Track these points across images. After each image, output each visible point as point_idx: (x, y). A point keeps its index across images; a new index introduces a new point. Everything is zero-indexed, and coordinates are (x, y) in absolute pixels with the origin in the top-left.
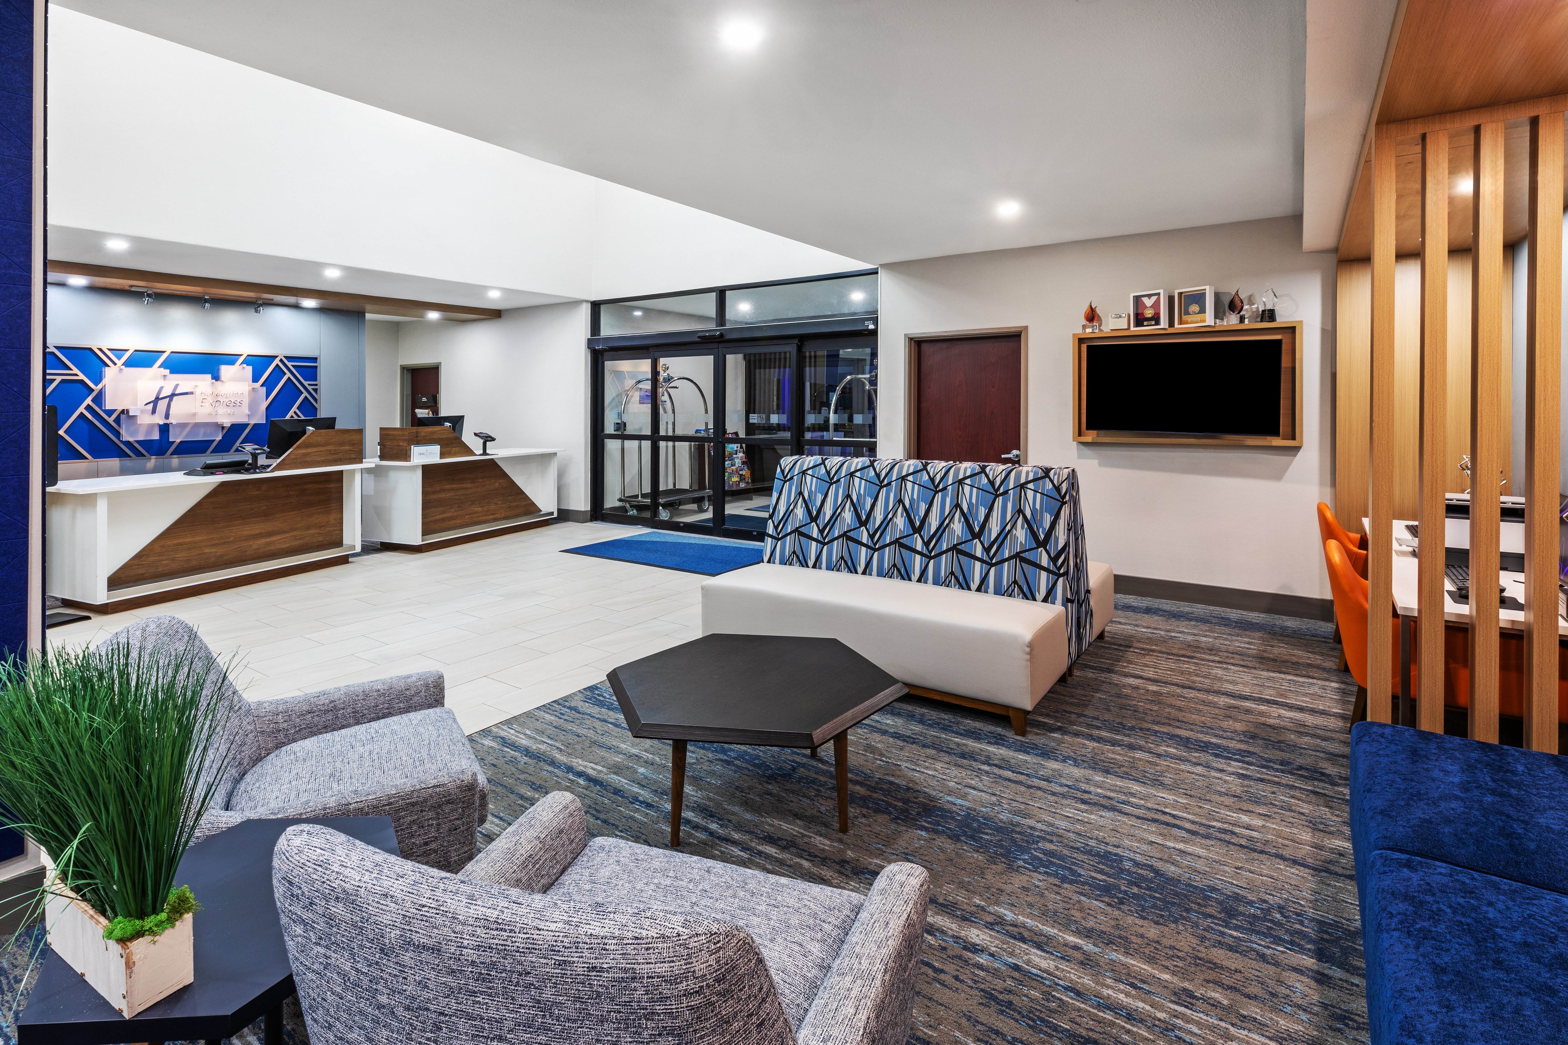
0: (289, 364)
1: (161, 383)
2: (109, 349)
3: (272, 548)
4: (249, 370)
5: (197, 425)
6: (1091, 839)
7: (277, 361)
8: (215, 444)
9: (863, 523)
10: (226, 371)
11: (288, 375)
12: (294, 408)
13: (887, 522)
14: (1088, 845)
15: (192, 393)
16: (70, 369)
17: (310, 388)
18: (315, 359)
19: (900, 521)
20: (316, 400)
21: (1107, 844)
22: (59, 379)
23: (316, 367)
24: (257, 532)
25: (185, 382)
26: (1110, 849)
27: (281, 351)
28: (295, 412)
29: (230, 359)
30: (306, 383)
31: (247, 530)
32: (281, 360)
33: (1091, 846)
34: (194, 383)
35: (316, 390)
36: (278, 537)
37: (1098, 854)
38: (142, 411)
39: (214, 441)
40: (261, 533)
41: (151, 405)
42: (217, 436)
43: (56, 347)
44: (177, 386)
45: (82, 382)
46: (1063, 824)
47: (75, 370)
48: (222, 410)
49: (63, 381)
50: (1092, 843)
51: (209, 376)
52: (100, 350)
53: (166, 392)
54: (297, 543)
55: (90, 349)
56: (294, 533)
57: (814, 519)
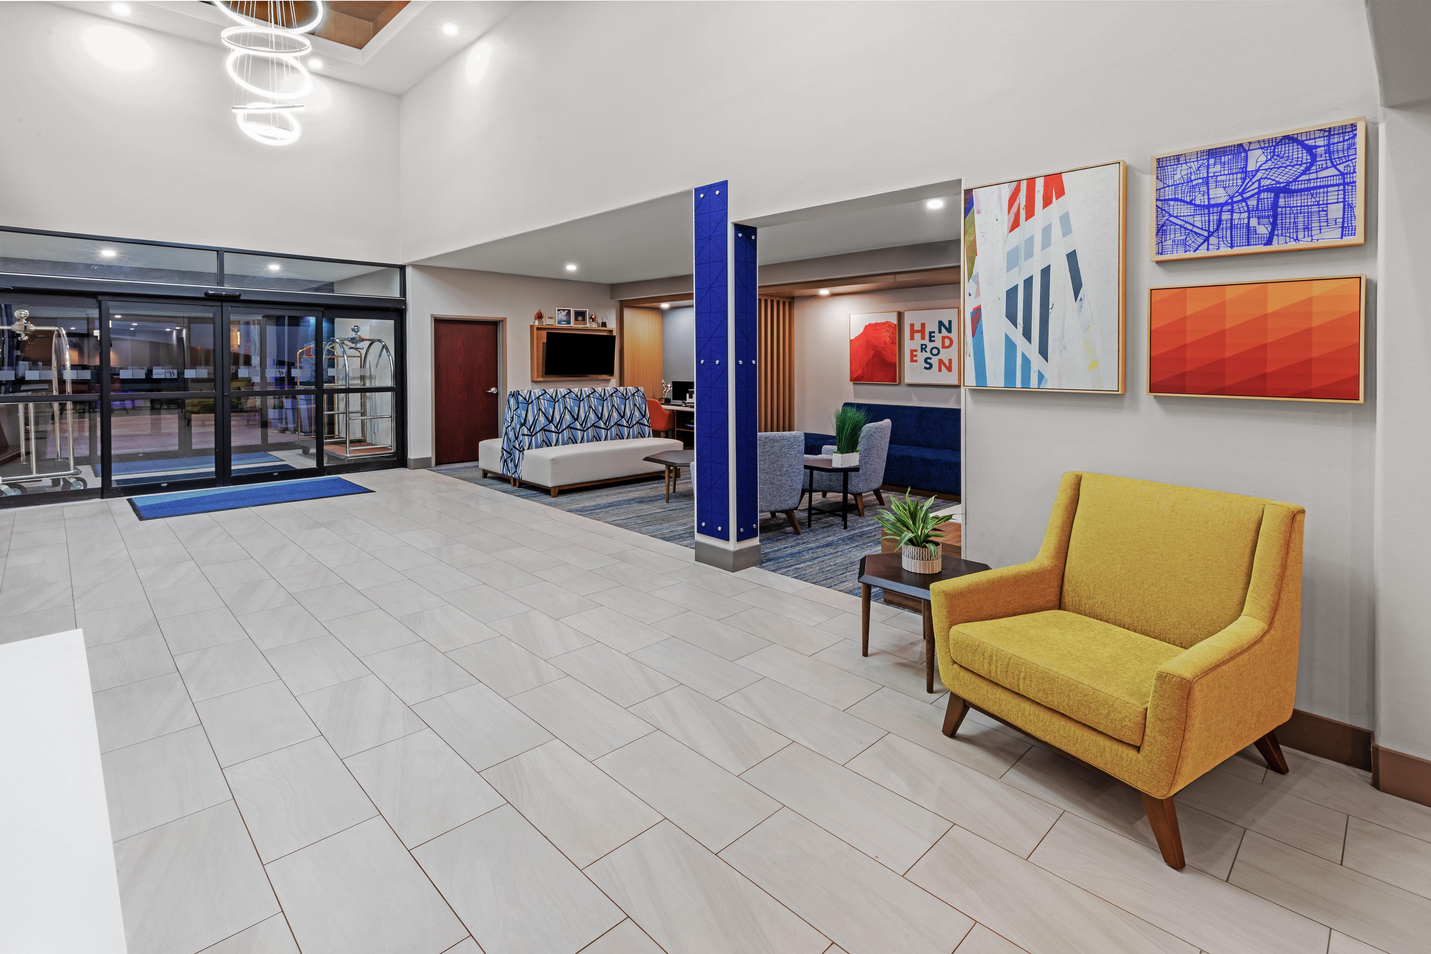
9: (576, 420)
13: (586, 418)
19: (592, 416)
57: (551, 422)
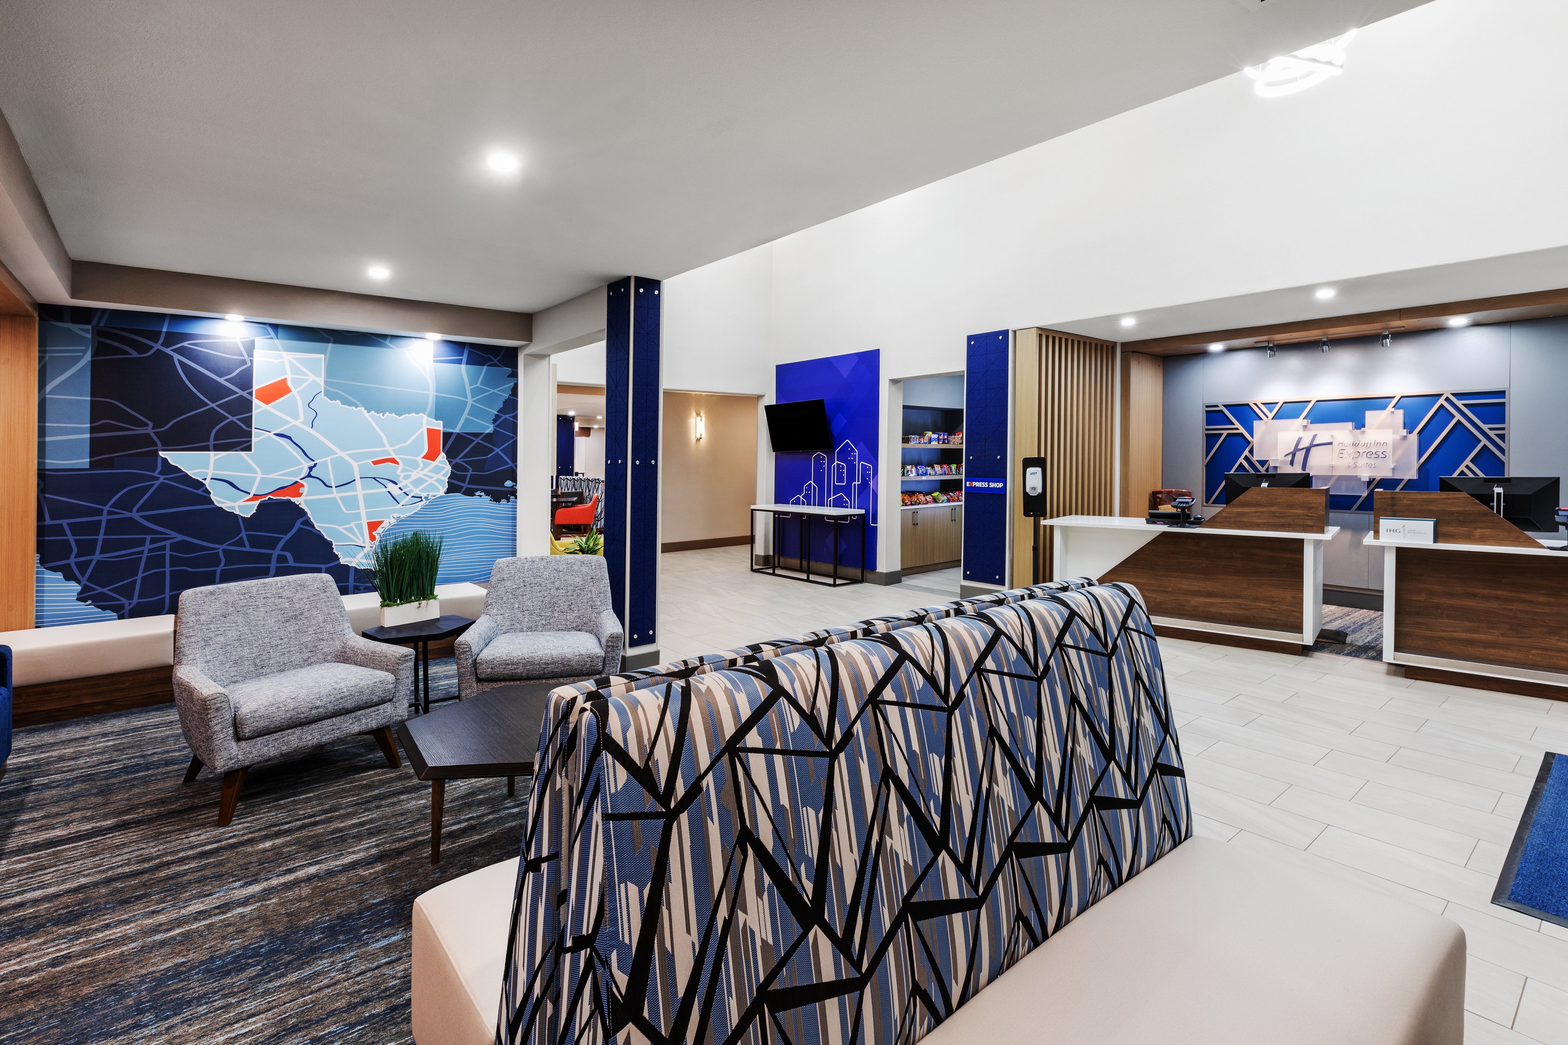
0: (1459, 403)
1: (1301, 434)
2: (1263, 404)
3: (1213, 610)
4: (1400, 414)
5: (1340, 478)
6: (206, 1014)
7: (1442, 401)
8: (1361, 500)
10: (1371, 416)
11: (1458, 417)
12: (1467, 462)
14: (206, 1003)
15: (1331, 443)
16: (1233, 424)
17: (1491, 434)
18: (1502, 394)
20: (1502, 451)
21: (182, 1023)
22: (1225, 433)
23: (1504, 404)
24: (1196, 588)
25: (1324, 432)
26: (177, 1019)
27: (1447, 388)
28: (1467, 467)
29: (1378, 403)
30: (1485, 427)
31: (1187, 584)
32: (1447, 399)
33: (201, 1005)
34: (1331, 433)
35: (1502, 437)
36: (1220, 600)
37: (189, 1003)
38: (1283, 462)
39: (1361, 496)
40: (1199, 591)
41: (1291, 455)
42: (1364, 492)
43: (1225, 406)
44: (1315, 436)
45: (1241, 435)
46: (249, 1006)
47: (1237, 425)
48: (1363, 461)
49: (1228, 435)
50: (202, 1009)
51: (1350, 425)
52: (1255, 404)
53: (1305, 444)
54: (1241, 612)
55: (1248, 405)
56: (1239, 601)
